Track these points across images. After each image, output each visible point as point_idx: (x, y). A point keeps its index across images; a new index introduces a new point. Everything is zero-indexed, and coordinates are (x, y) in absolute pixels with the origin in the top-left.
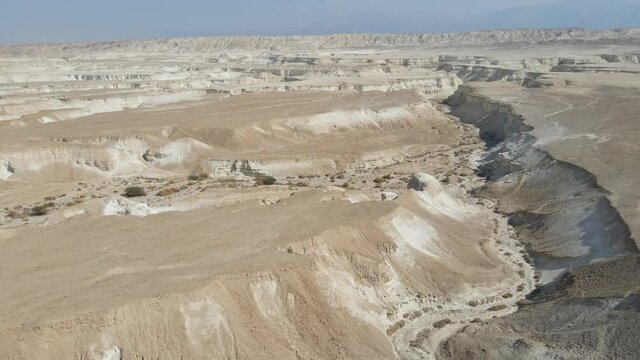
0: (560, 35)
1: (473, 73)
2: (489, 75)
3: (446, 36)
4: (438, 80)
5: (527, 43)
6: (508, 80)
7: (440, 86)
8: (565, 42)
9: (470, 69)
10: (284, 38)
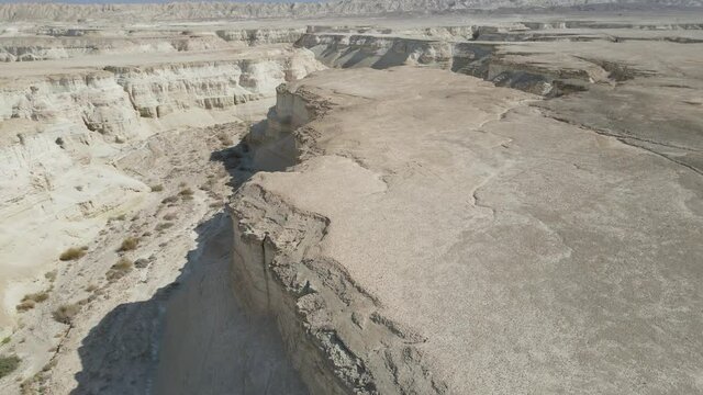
0: (453, 4)
1: (352, 48)
2: (381, 52)
3: (323, 5)
4: (244, 65)
5: (421, 13)
6: (420, 61)
7: (252, 84)
8: (463, 12)
9: (346, 41)
10: (98, 6)
